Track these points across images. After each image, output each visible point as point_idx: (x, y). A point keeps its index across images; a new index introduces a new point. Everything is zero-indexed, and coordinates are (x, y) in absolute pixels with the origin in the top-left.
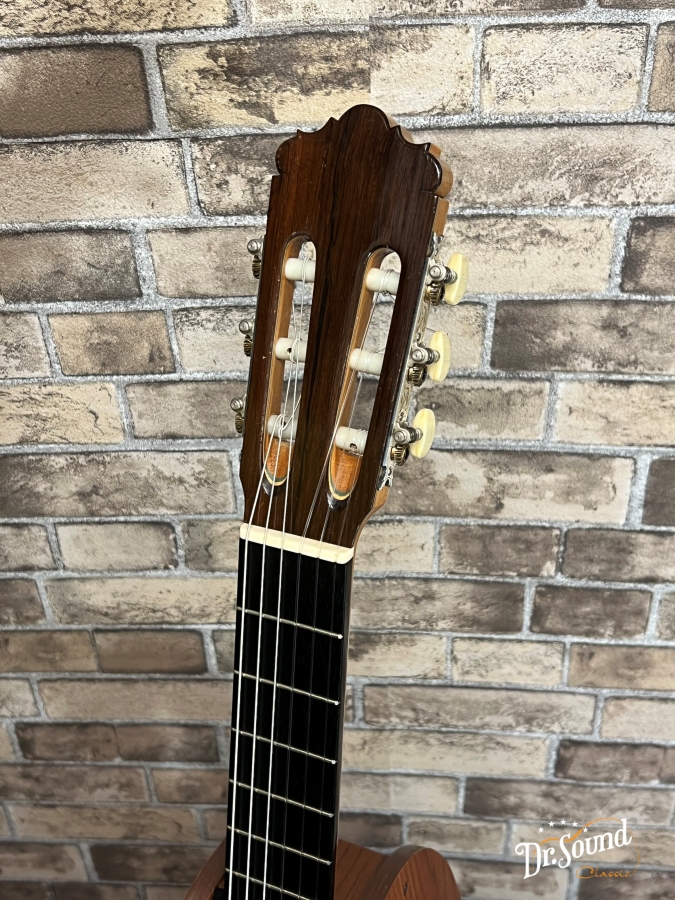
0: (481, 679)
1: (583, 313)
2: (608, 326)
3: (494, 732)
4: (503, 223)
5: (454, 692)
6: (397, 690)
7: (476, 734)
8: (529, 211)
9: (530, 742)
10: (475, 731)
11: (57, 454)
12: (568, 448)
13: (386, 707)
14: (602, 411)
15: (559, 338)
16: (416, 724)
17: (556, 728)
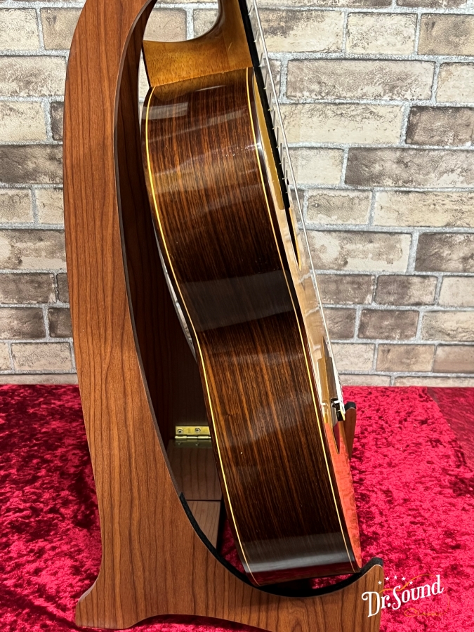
0: (363, 51)
3: (369, 102)
5: (345, 63)
6: (309, 64)
7: (358, 104)
9: (391, 110)
10: (358, 101)
13: (302, 80)
16: (320, 97)
17: (408, 96)
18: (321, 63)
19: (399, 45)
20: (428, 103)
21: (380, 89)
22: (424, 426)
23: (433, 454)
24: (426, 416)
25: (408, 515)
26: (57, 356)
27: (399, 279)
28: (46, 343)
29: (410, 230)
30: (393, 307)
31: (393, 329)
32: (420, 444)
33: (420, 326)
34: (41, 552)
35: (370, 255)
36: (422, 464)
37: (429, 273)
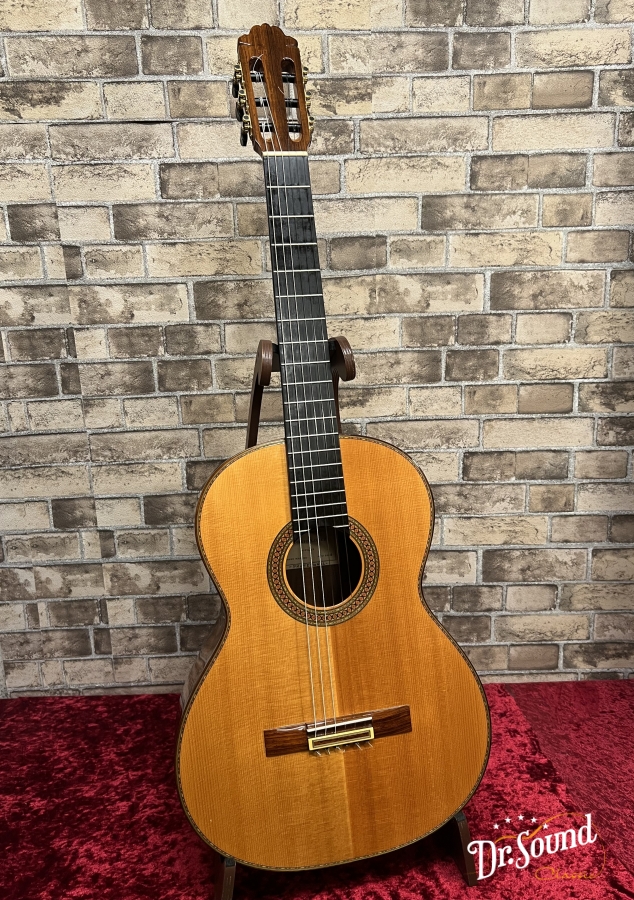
0: (422, 414)
1: (458, 201)
2: (467, 206)
3: (431, 450)
4: (423, 159)
5: (410, 424)
6: (382, 426)
7: (422, 452)
8: (433, 154)
9: (449, 455)
10: (422, 450)
11: (230, 281)
12: (456, 270)
14: (469, 250)
15: (448, 214)
17: (461, 444)
18: (391, 424)
19: (450, 409)
20: (477, 450)
21: (438, 441)
22: (503, 719)
23: (512, 742)
24: (504, 709)
25: (492, 799)
26: (186, 668)
27: (472, 588)
28: (178, 657)
29: (475, 548)
30: (469, 614)
31: (470, 633)
32: (501, 734)
33: (493, 629)
34: (174, 844)
35: (445, 570)
36: (502, 752)
37: (495, 583)
